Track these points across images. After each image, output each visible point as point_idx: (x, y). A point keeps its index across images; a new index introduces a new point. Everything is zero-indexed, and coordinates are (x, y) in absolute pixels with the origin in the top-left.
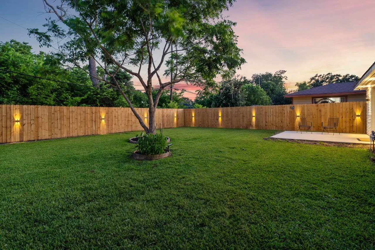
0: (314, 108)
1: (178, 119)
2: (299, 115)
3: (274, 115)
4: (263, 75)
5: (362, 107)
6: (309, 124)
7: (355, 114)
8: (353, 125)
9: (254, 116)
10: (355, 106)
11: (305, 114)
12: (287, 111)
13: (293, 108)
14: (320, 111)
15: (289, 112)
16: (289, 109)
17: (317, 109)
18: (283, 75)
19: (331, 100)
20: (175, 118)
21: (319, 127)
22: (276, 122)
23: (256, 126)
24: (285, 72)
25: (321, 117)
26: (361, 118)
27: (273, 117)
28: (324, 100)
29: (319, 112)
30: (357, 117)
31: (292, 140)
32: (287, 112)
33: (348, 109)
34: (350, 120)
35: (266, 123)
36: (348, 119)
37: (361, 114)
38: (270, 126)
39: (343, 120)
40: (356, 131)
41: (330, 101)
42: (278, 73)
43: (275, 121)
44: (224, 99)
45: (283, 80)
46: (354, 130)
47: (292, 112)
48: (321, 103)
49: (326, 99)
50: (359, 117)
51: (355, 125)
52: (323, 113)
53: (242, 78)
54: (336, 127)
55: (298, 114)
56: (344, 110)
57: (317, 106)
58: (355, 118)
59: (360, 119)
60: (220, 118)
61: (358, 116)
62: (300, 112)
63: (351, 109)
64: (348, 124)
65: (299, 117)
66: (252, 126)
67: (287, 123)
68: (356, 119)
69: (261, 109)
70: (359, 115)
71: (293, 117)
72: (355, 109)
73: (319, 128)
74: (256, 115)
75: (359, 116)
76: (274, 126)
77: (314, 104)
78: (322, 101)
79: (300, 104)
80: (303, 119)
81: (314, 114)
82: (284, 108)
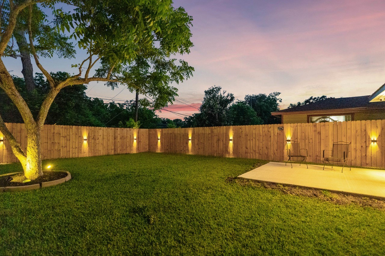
0: (310, 129)
1: (139, 142)
2: (290, 139)
3: (257, 138)
4: (257, 97)
5: (379, 128)
6: (303, 153)
7: (369, 138)
8: (366, 155)
9: (231, 140)
10: (369, 127)
11: (299, 137)
12: (273, 132)
13: (282, 129)
14: (319, 133)
15: (276, 135)
16: (277, 131)
17: (315, 131)
18: (277, 97)
19: (332, 120)
20: (135, 141)
21: (317, 156)
22: (260, 149)
23: (233, 153)
24: (279, 94)
25: (320, 143)
26: (378, 144)
27: (255, 141)
28: (323, 119)
29: (317, 135)
30: (372, 143)
31: (274, 184)
32: (274, 135)
33: (359, 131)
34: (362, 146)
35: (247, 150)
36: (358, 146)
37: (378, 138)
38: (251, 154)
39: (352, 147)
40: (370, 164)
41: (330, 121)
42: (273, 95)
43: (258, 147)
44: (207, 119)
45: (278, 102)
46: (367, 162)
47: (280, 134)
48: (320, 122)
49: (326, 118)
50: (375, 143)
51: (369, 154)
52: (323, 136)
53: (229, 95)
54: (346, 159)
55: (289, 137)
56: (353, 132)
57: (315, 126)
58: (369, 144)
59: (377, 146)
60: (189, 141)
61: (374, 141)
62: (292, 134)
63: (363, 130)
64: (359, 154)
65: (290, 142)
66: (229, 153)
67: (273, 150)
68: (370, 146)
69: (240, 130)
70: (375, 139)
71: (282, 141)
72: (369, 131)
73: (316, 158)
74: (233, 138)
75: (376, 141)
76: (257, 154)
77: (311, 124)
78: (320, 120)
79: (292, 124)
80: (295, 145)
81: (310, 138)
82: (270, 129)
